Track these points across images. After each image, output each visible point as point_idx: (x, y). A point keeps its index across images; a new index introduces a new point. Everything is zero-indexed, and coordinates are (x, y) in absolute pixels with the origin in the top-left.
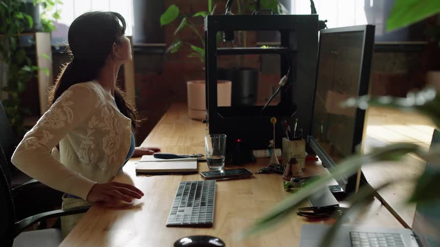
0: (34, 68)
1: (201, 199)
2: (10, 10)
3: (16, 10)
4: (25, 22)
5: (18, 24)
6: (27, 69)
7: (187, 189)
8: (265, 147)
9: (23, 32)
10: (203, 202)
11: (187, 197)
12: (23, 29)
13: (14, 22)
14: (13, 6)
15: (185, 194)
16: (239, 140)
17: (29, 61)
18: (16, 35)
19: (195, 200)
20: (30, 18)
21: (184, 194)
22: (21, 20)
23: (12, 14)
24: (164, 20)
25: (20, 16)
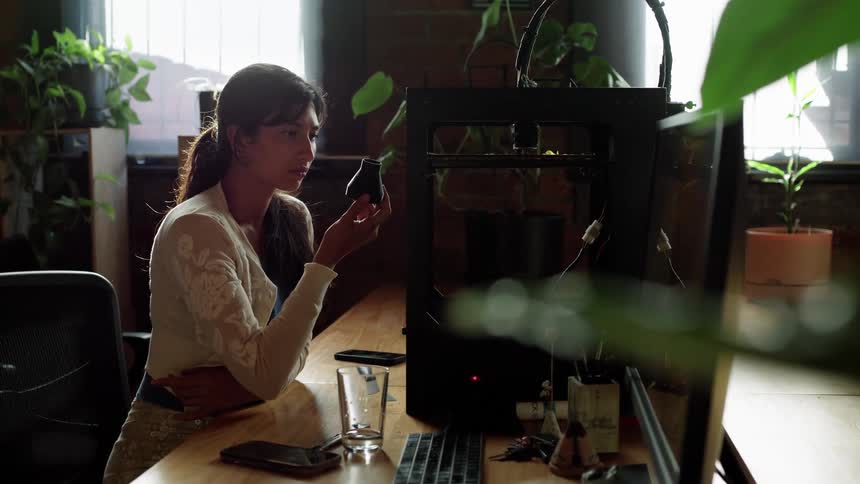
0: (84, 202)
1: (452, 468)
2: (39, 80)
3: (52, 79)
4: (68, 105)
5: (52, 107)
6: (68, 202)
7: (423, 450)
8: (533, 397)
9: (64, 126)
10: (458, 474)
11: (424, 465)
12: (63, 120)
13: (46, 104)
14: (45, 72)
15: (420, 458)
16: (475, 378)
17: (73, 186)
18: (49, 132)
19: (441, 470)
20: (79, 96)
21: (417, 459)
22: (60, 100)
23: (43, 86)
24: (361, 103)
25: (58, 91)
